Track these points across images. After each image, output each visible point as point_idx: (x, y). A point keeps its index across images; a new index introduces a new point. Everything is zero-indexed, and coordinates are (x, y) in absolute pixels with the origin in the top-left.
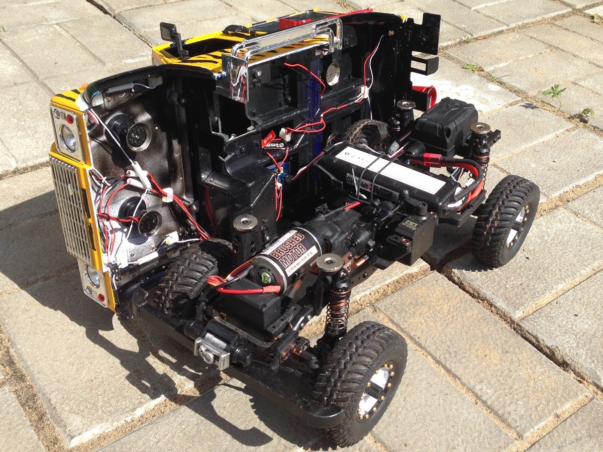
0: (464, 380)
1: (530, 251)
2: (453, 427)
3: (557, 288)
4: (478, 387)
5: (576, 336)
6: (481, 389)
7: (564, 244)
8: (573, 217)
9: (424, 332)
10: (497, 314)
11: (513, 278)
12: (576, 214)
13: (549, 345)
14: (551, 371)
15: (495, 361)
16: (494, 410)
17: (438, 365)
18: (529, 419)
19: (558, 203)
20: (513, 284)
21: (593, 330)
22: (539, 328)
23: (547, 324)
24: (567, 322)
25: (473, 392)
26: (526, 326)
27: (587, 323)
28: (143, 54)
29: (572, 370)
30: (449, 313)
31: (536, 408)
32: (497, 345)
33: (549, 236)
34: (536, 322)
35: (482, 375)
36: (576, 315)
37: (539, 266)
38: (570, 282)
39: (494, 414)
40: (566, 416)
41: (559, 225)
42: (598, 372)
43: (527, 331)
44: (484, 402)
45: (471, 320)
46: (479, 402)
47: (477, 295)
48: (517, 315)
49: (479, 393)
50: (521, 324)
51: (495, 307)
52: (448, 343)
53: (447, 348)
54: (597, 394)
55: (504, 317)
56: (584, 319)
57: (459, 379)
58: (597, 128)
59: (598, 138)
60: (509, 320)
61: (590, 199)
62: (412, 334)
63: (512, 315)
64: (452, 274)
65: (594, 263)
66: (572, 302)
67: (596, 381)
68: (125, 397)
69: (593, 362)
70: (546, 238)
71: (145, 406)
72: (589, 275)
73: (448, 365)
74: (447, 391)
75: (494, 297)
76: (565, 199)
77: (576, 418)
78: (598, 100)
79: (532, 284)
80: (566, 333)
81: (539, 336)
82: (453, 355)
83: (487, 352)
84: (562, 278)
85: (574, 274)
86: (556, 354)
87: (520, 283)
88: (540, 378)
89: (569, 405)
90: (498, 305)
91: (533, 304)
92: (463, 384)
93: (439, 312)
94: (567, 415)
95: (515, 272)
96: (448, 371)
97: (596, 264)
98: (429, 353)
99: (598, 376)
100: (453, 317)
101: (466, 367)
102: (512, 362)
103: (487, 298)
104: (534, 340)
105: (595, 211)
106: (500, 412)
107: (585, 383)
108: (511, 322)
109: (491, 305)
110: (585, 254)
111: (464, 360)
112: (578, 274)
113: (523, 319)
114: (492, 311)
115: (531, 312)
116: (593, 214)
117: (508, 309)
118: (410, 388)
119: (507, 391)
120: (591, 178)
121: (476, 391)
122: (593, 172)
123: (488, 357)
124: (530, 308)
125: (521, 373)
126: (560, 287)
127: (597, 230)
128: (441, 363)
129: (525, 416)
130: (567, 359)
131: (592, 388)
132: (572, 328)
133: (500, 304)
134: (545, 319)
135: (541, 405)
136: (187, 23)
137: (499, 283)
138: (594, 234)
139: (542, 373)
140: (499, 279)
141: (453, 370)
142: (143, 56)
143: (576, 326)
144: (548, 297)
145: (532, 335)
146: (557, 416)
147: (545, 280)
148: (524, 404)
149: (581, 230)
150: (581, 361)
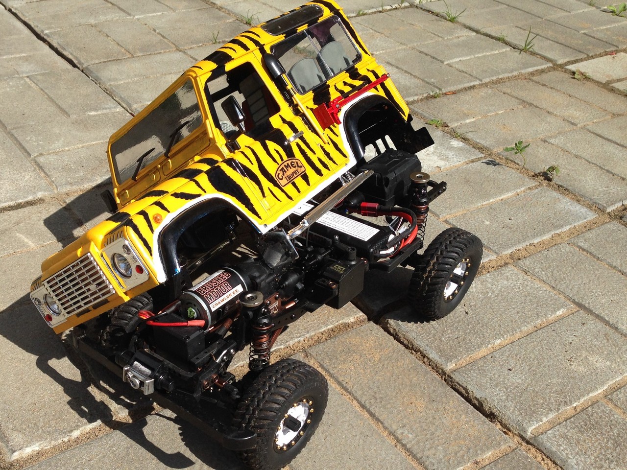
0: (386, 425)
1: (471, 306)
2: (370, 465)
3: (494, 343)
4: (400, 431)
5: (507, 390)
6: (402, 433)
7: (508, 301)
8: (521, 275)
9: (352, 378)
10: (430, 365)
11: (450, 331)
12: (526, 272)
13: (478, 397)
14: (476, 421)
15: (420, 409)
16: (413, 453)
17: (362, 409)
18: (446, 463)
19: (507, 261)
20: (449, 337)
21: (526, 385)
22: (469, 380)
23: (479, 376)
24: (499, 376)
25: (394, 436)
26: (457, 377)
27: (520, 378)
28: (106, 106)
29: (499, 422)
30: (380, 361)
31: (456, 454)
32: (424, 394)
33: (493, 292)
34: (468, 374)
35: (405, 421)
36: (510, 370)
37: (478, 321)
38: (509, 338)
39: (413, 457)
40: (484, 464)
41: (506, 282)
42: (525, 425)
43: (458, 383)
44: (404, 446)
45: (401, 369)
46: (399, 445)
47: (411, 346)
48: (449, 367)
49: (400, 437)
50: (452, 376)
51: (428, 358)
52: (375, 389)
53: (373, 394)
54: (521, 445)
55: (436, 368)
56: (518, 373)
57: (382, 423)
58: (561, 186)
59: (561, 196)
60: (441, 371)
61: (542, 258)
62: (340, 379)
63: (444, 366)
64: (388, 325)
65: (537, 320)
66: (508, 357)
67: (522, 433)
68: (63, 420)
69: (521, 414)
70: (490, 294)
71: (81, 429)
72: (530, 332)
73: (372, 410)
74: (368, 433)
75: (427, 348)
76: (516, 257)
77: (495, 466)
78: (567, 159)
79: (468, 337)
80: (496, 386)
81: (470, 388)
82: (378, 400)
83: (413, 400)
84: (500, 333)
85: (513, 330)
86: (484, 406)
87: (456, 336)
88: (464, 426)
89: (490, 453)
90: (431, 356)
91: (467, 357)
92: (385, 428)
93: (370, 361)
94: (487, 462)
95: (452, 326)
96: (372, 415)
97: (539, 321)
98: (355, 398)
99: (524, 428)
100: (383, 365)
101: (391, 412)
102: (437, 410)
103: (421, 349)
104: (464, 392)
105: (546, 269)
106: (419, 456)
107: (511, 434)
108: (443, 373)
109: (424, 356)
110: (528, 312)
111: (389, 406)
112: (518, 330)
113: (455, 371)
114: (424, 362)
115: (463, 365)
116: (543, 273)
117: (440, 360)
118: (332, 428)
119: (428, 436)
120: (546, 237)
121: (397, 435)
122: (550, 231)
123: (413, 404)
124: (464, 360)
125: (445, 421)
126: (498, 342)
127: (545, 289)
128: (366, 407)
129: (443, 460)
130: (494, 410)
131: (517, 439)
132: (504, 381)
133: (433, 355)
134: (477, 372)
135: (461, 452)
136: (151, 76)
137: (434, 335)
138: (541, 292)
139: (467, 422)
140: (435, 332)
141: (377, 414)
142: (106, 109)
143: (508, 380)
144: (484, 351)
145: (462, 387)
146: (476, 463)
147: (483, 335)
148: (443, 449)
149: (528, 288)
150: (508, 413)
